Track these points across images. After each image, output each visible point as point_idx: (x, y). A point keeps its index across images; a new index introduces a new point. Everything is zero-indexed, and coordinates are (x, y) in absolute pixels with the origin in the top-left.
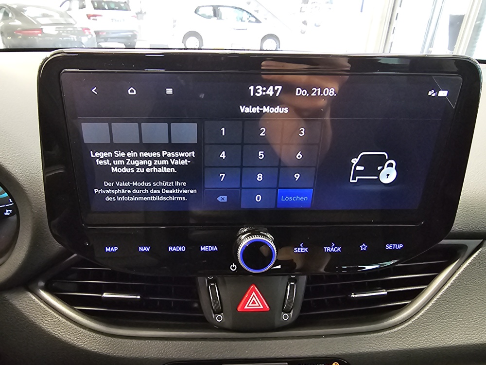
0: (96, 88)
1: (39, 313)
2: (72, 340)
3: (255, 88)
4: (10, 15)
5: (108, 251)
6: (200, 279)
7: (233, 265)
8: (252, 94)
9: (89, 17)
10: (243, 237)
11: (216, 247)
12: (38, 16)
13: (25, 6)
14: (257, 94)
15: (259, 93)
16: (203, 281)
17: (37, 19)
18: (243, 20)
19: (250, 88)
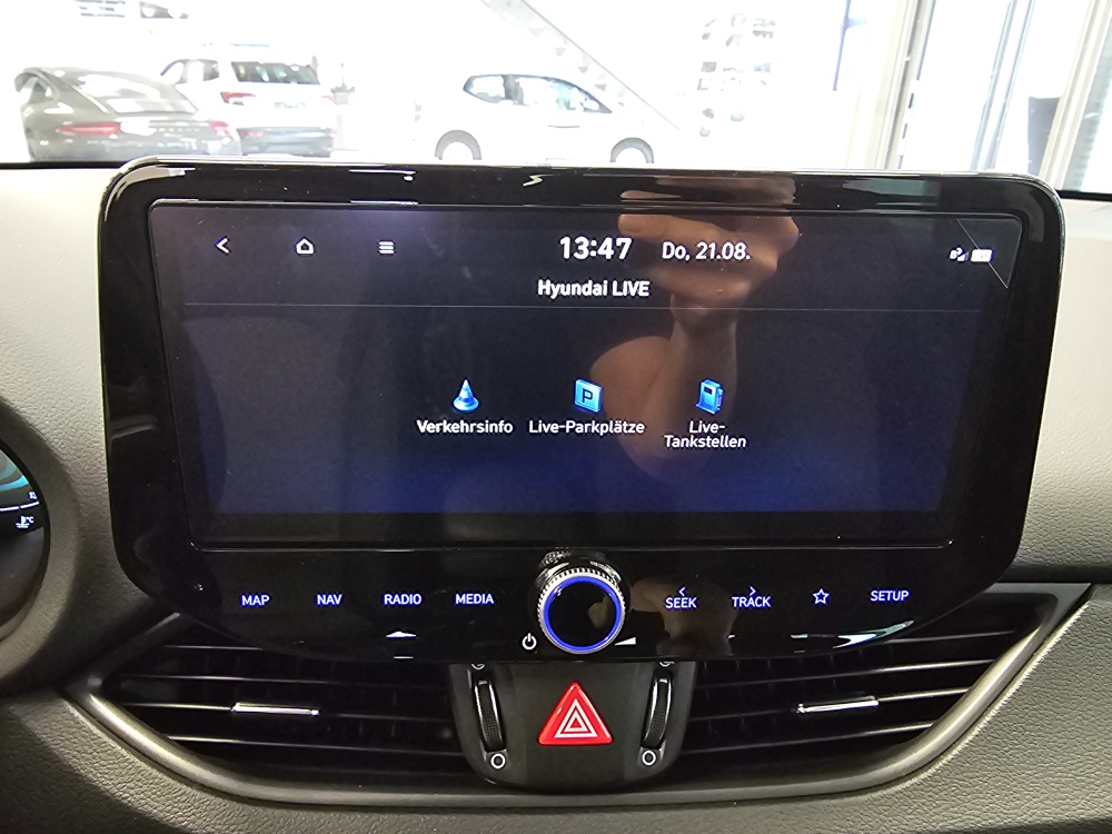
0: (225, 240)
1: (86, 748)
2: (161, 811)
3: (572, 241)
4: (49, 93)
5: (247, 605)
6: (454, 669)
7: (529, 637)
8: (567, 255)
9: (226, 97)
10: (551, 572)
11: (489, 596)
12: (112, 94)
13: (83, 74)
14: (576, 255)
15: (581, 252)
16: (461, 675)
17: (109, 102)
18: (572, 105)
19: (562, 242)
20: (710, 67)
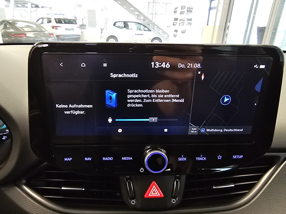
0: (62, 63)
1: (22, 200)
3: (154, 63)
4: (8, 26)
5: (66, 161)
6: (121, 177)
7: (142, 169)
8: (153, 67)
9: (53, 27)
10: (148, 151)
11: (131, 158)
12: (24, 27)
13: (17, 21)
14: (156, 67)
15: (157, 66)
16: (123, 179)
17: (23, 29)
18: (141, 29)
19: (152, 63)
20: (176, 19)
